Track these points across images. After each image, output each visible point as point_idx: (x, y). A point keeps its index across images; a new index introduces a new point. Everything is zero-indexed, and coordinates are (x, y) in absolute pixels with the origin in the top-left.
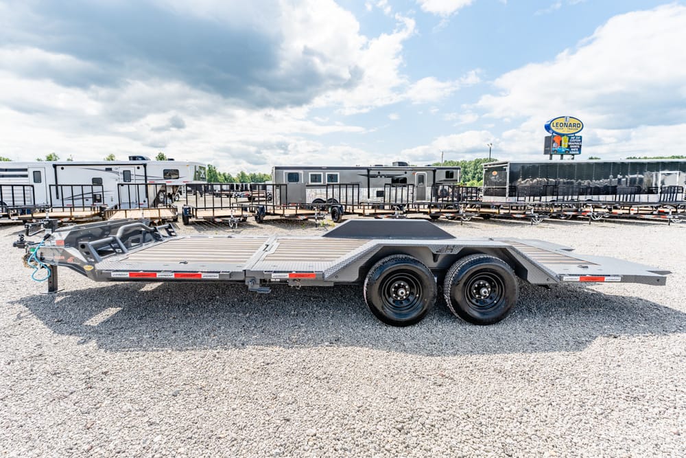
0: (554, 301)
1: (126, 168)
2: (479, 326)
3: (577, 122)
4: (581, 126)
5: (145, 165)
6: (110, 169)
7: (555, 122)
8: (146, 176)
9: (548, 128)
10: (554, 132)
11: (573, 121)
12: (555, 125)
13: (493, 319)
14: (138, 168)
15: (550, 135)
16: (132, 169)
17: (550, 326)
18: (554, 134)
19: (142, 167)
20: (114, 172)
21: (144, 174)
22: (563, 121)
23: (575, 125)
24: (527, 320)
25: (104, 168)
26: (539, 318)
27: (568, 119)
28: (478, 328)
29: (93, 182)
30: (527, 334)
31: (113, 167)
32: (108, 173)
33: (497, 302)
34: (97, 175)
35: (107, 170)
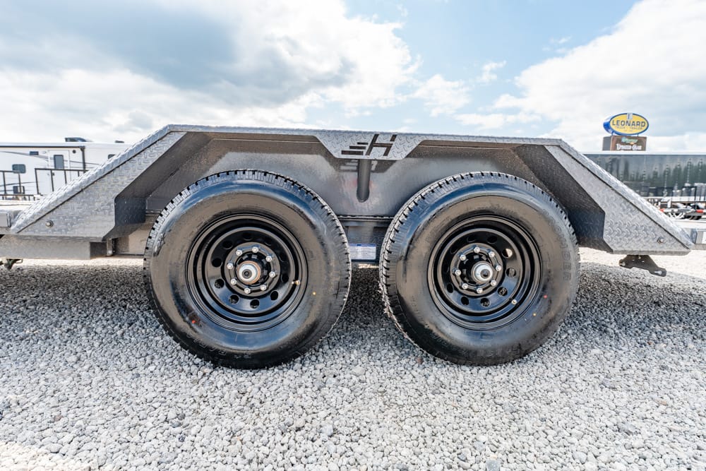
0: (653, 311)
1: (58, 152)
2: (467, 369)
3: (641, 120)
4: (646, 126)
5: (83, 149)
6: (36, 153)
7: (615, 119)
8: (84, 163)
9: (607, 126)
10: (613, 131)
11: (636, 119)
12: (615, 123)
13: (505, 348)
14: (74, 152)
15: (609, 135)
16: (66, 154)
17: (663, 368)
18: (614, 134)
19: (79, 151)
20: (41, 157)
21: (81, 161)
22: (624, 118)
23: (638, 124)
24: (597, 351)
25: (28, 151)
26: (628, 345)
27: (631, 116)
28: (464, 374)
29: (14, 169)
30: (605, 394)
31: (40, 151)
32: (33, 158)
33: (520, 303)
34: (19, 160)
35: (32, 154)
